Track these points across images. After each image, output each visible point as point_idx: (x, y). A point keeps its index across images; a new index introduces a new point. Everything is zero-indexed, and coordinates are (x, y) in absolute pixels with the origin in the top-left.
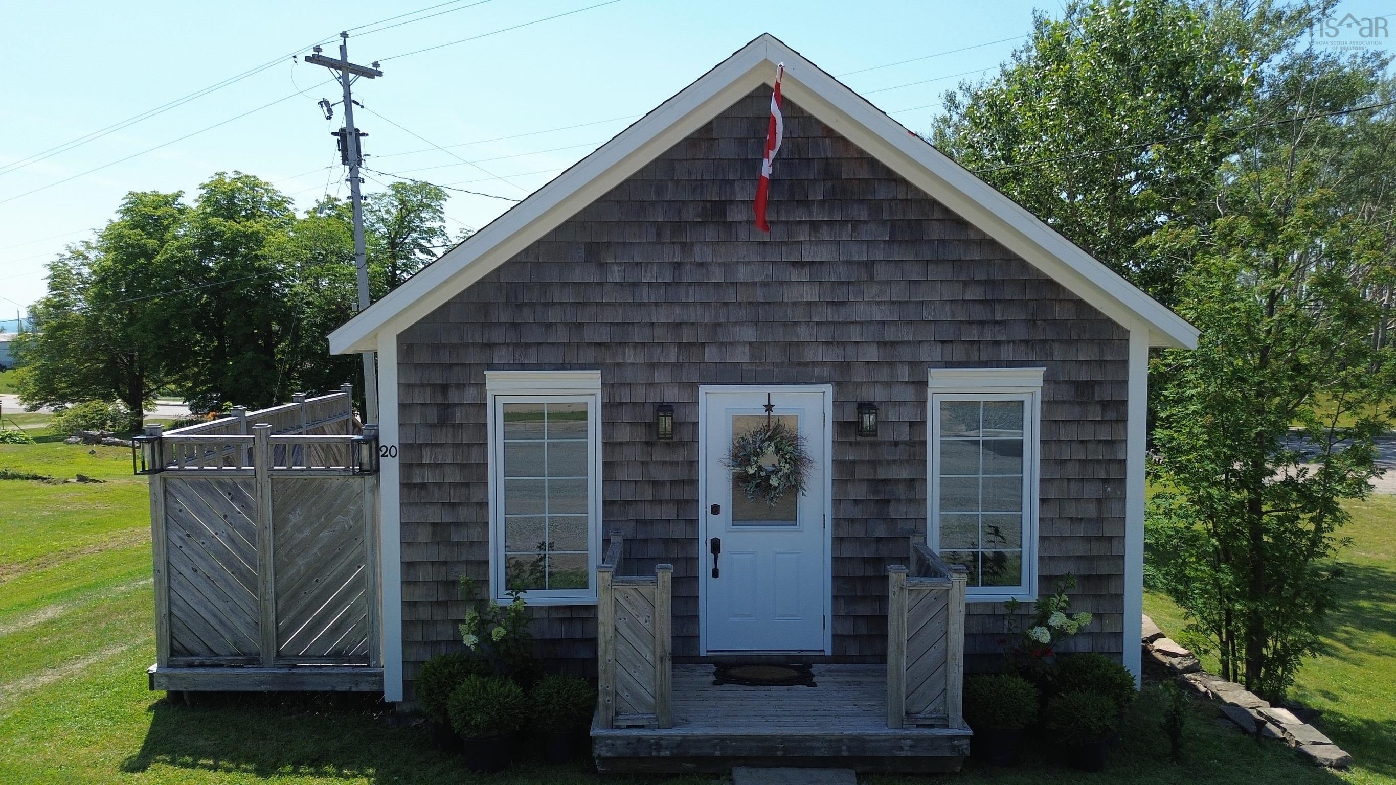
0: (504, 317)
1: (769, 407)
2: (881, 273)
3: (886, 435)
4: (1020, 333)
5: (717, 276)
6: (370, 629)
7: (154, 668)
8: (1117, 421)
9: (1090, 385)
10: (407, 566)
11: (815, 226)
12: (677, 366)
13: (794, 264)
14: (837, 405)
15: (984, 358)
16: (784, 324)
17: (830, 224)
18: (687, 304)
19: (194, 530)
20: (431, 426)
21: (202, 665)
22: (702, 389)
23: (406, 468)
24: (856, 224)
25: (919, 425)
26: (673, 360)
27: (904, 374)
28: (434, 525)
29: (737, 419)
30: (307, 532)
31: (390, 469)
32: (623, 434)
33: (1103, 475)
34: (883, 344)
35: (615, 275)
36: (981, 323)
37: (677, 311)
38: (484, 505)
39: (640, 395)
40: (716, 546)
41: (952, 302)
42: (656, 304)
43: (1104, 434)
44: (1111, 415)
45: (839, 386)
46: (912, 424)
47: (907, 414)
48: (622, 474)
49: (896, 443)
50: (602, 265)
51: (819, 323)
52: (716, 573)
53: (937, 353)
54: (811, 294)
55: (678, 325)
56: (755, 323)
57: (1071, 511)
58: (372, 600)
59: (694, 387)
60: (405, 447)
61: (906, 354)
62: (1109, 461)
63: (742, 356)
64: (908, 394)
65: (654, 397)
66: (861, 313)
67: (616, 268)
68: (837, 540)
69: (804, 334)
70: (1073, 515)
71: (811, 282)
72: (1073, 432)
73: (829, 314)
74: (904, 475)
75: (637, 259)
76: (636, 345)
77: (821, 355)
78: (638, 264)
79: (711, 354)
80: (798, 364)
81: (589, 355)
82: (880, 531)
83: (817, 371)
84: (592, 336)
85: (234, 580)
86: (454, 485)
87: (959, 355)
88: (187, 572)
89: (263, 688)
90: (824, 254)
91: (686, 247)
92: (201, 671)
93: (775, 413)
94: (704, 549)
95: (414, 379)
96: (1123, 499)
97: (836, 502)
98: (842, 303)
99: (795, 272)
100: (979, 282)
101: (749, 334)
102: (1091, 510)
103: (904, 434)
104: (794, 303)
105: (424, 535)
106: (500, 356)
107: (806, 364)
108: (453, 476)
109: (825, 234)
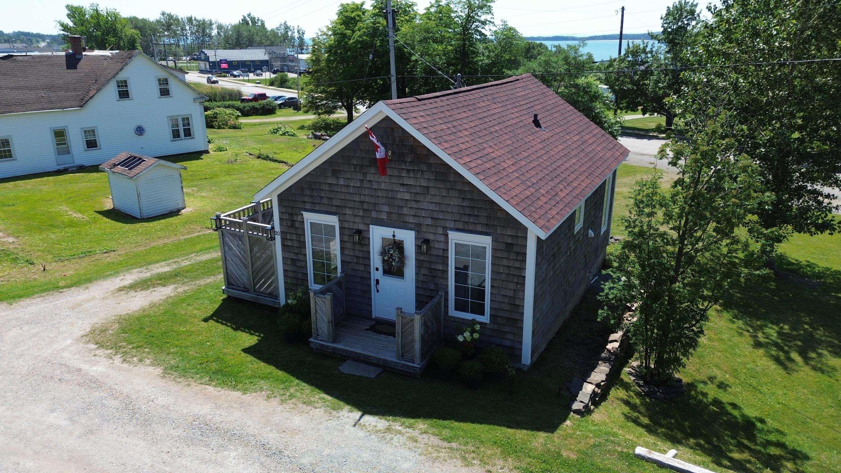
0: (308, 192)
1: (394, 236)
2: (432, 191)
3: (435, 253)
4: (484, 221)
5: (375, 186)
6: (277, 288)
7: (224, 288)
8: (522, 261)
9: (511, 245)
10: (285, 271)
11: (408, 171)
12: (363, 217)
13: (401, 184)
14: (417, 238)
15: (470, 228)
16: (398, 206)
17: (413, 170)
18: (365, 195)
19: (230, 248)
20: (289, 226)
21: (235, 289)
22: (371, 226)
23: (283, 239)
24: (423, 172)
25: (446, 250)
26: (361, 214)
27: (440, 231)
28: (292, 259)
29: (383, 239)
30: (259, 254)
31: (278, 239)
32: (346, 238)
33: (516, 280)
34: (433, 218)
35: (342, 182)
36: (469, 215)
37: (362, 197)
38: (305, 255)
39: (351, 225)
40: (377, 282)
41: (458, 205)
42: (355, 194)
43: (517, 265)
44: (520, 258)
45: (418, 232)
46: (443, 249)
47: (442, 246)
48: (346, 252)
49: (438, 256)
50: (338, 178)
51: (410, 208)
52: (378, 291)
53: (452, 225)
54: (407, 196)
55: (362, 202)
56: (388, 205)
57: (503, 292)
58: (277, 278)
59: (368, 225)
60: (282, 232)
61: (442, 223)
62: (520, 276)
63: (384, 216)
64: (442, 238)
65: (356, 227)
66: (425, 206)
67: (342, 179)
68: (417, 288)
69: (405, 211)
70: (504, 294)
71: (407, 192)
72: (505, 262)
73: (414, 205)
74: (441, 268)
75: (349, 177)
76: (349, 208)
77: (411, 220)
78: (349, 178)
79: (374, 214)
80: (403, 222)
81: (334, 209)
82: (432, 287)
83: (410, 225)
84: (335, 203)
85: (242, 265)
86: (297, 247)
87: (461, 226)
88: (230, 261)
89: (251, 300)
90: (411, 182)
91: (365, 174)
92: (235, 291)
93: (396, 238)
94: (373, 283)
95: (283, 210)
96: (523, 291)
97: (417, 274)
98: (419, 201)
99: (401, 187)
100: (469, 199)
101: (386, 209)
102: (511, 294)
103: (441, 253)
104: (402, 199)
105: (289, 262)
106: (308, 206)
107: (406, 222)
108: (296, 244)
109: (412, 175)
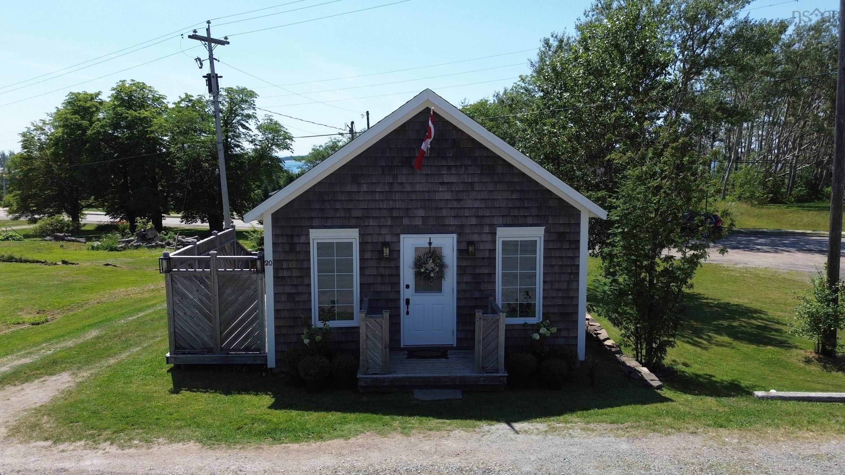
0: (317, 206)
1: (430, 244)
2: (477, 187)
3: (479, 255)
4: (534, 212)
5: (408, 188)
6: (261, 337)
7: (168, 355)
8: (576, 249)
9: (564, 233)
10: (277, 311)
11: (449, 167)
12: (391, 226)
13: (441, 183)
14: (458, 242)
15: (520, 222)
16: (436, 209)
17: (456, 166)
18: (395, 200)
19: (184, 297)
20: (286, 252)
21: (189, 353)
22: (402, 236)
23: (276, 270)
24: (466, 167)
25: (493, 251)
26: (389, 224)
27: (486, 229)
28: (288, 294)
29: (417, 249)
30: (233, 297)
31: (269, 270)
32: (368, 255)
33: (569, 271)
34: (477, 217)
35: (364, 188)
36: (519, 208)
37: (391, 203)
38: (309, 285)
39: (375, 239)
40: (408, 302)
41: (507, 199)
42: (382, 200)
43: (570, 254)
44: (573, 246)
45: (460, 235)
46: (490, 250)
47: (488, 246)
48: (367, 272)
49: (484, 258)
50: (359, 184)
51: (451, 208)
52: (408, 313)
53: (500, 221)
54: (448, 196)
55: (391, 209)
56: (424, 208)
57: (556, 286)
58: (262, 326)
59: (398, 235)
60: (275, 261)
61: (488, 221)
62: (572, 265)
63: (419, 222)
64: (488, 238)
65: (381, 239)
66: (469, 204)
67: (365, 185)
68: (458, 299)
69: (444, 213)
70: (557, 288)
71: (447, 191)
72: (557, 254)
73: (455, 204)
74: (486, 272)
75: (374, 181)
76: (373, 217)
77: (452, 222)
78: (374, 183)
79: (406, 221)
80: (443, 225)
81: (353, 222)
82: (477, 295)
83: (450, 228)
84: (355, 214)
85: (202, 317)
86: (296, 277)
87: (509, 221)
88: (182, 314)
89: (216, 363)
90: (453, 179)
91: (395, 176)
92: (189, 356)
93: (433, 246)
94: (402, 303)
95: (279, 232)
96: (578, 281)
97: (458, 283)
98: (461, 200)
99: (441, 187)
100: (518, 191)
101: (421, 213)
102: (565, 286)
103: (487, 255)
104: (440, 200)
105: (284, 298)
106: (315, 222)
107: (446, 225)
108: (295, 273)
109: (454, 171)
